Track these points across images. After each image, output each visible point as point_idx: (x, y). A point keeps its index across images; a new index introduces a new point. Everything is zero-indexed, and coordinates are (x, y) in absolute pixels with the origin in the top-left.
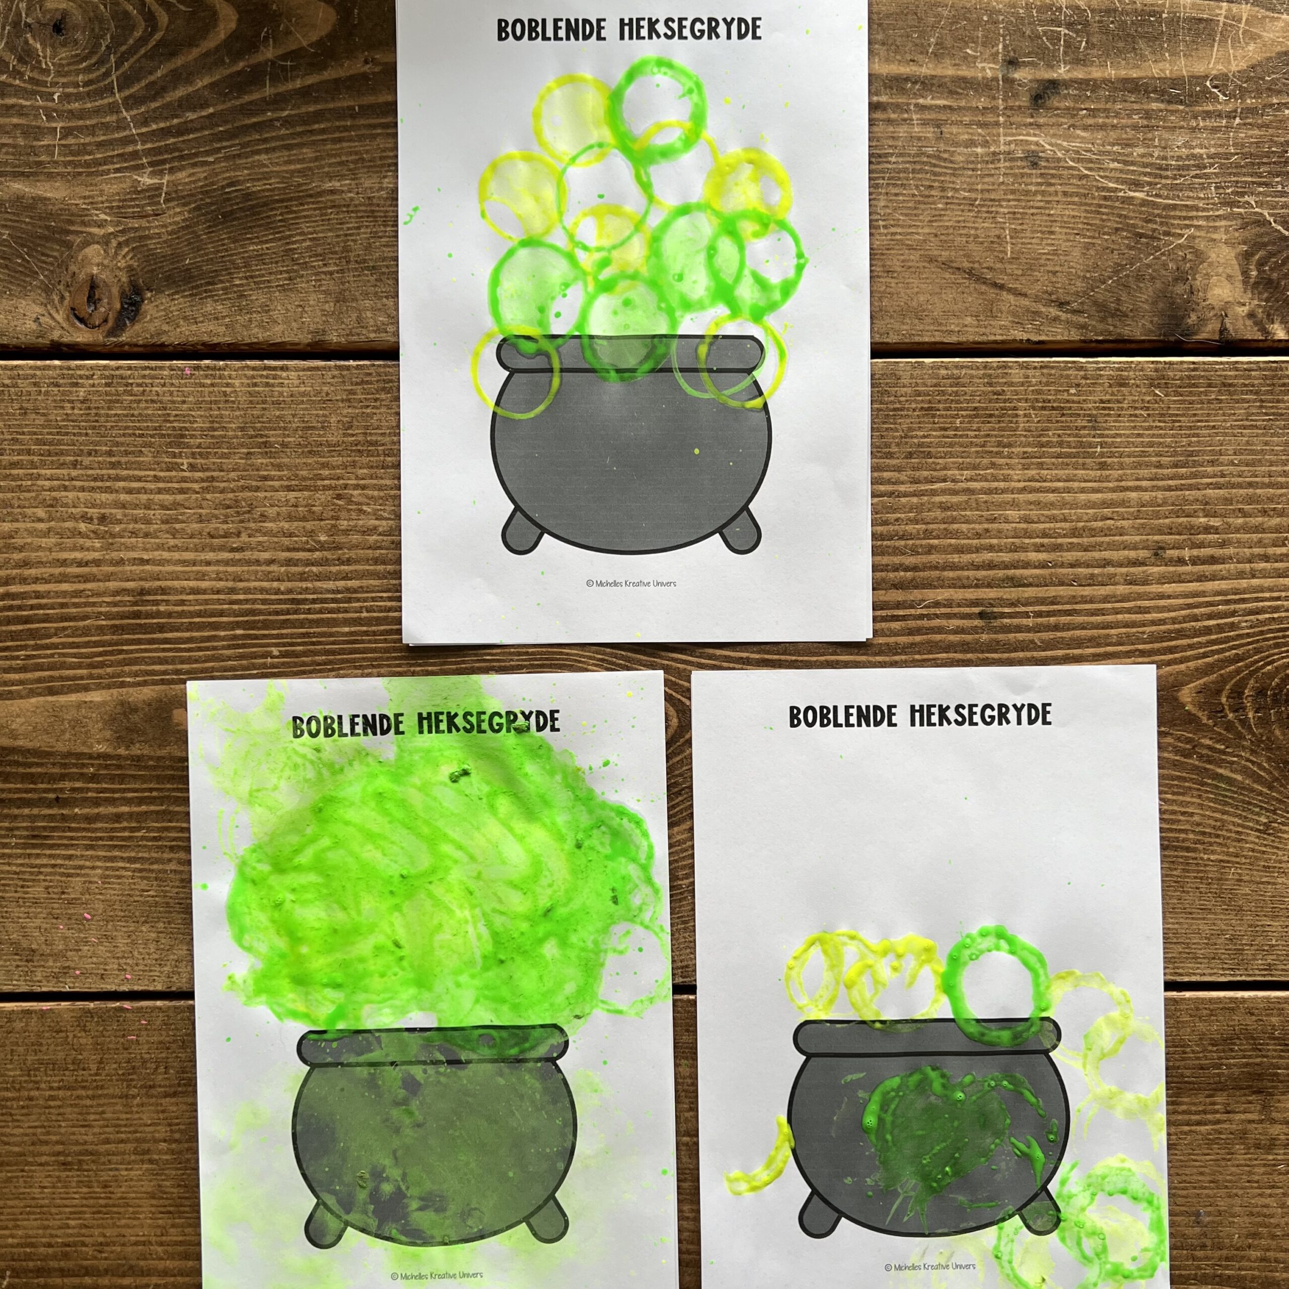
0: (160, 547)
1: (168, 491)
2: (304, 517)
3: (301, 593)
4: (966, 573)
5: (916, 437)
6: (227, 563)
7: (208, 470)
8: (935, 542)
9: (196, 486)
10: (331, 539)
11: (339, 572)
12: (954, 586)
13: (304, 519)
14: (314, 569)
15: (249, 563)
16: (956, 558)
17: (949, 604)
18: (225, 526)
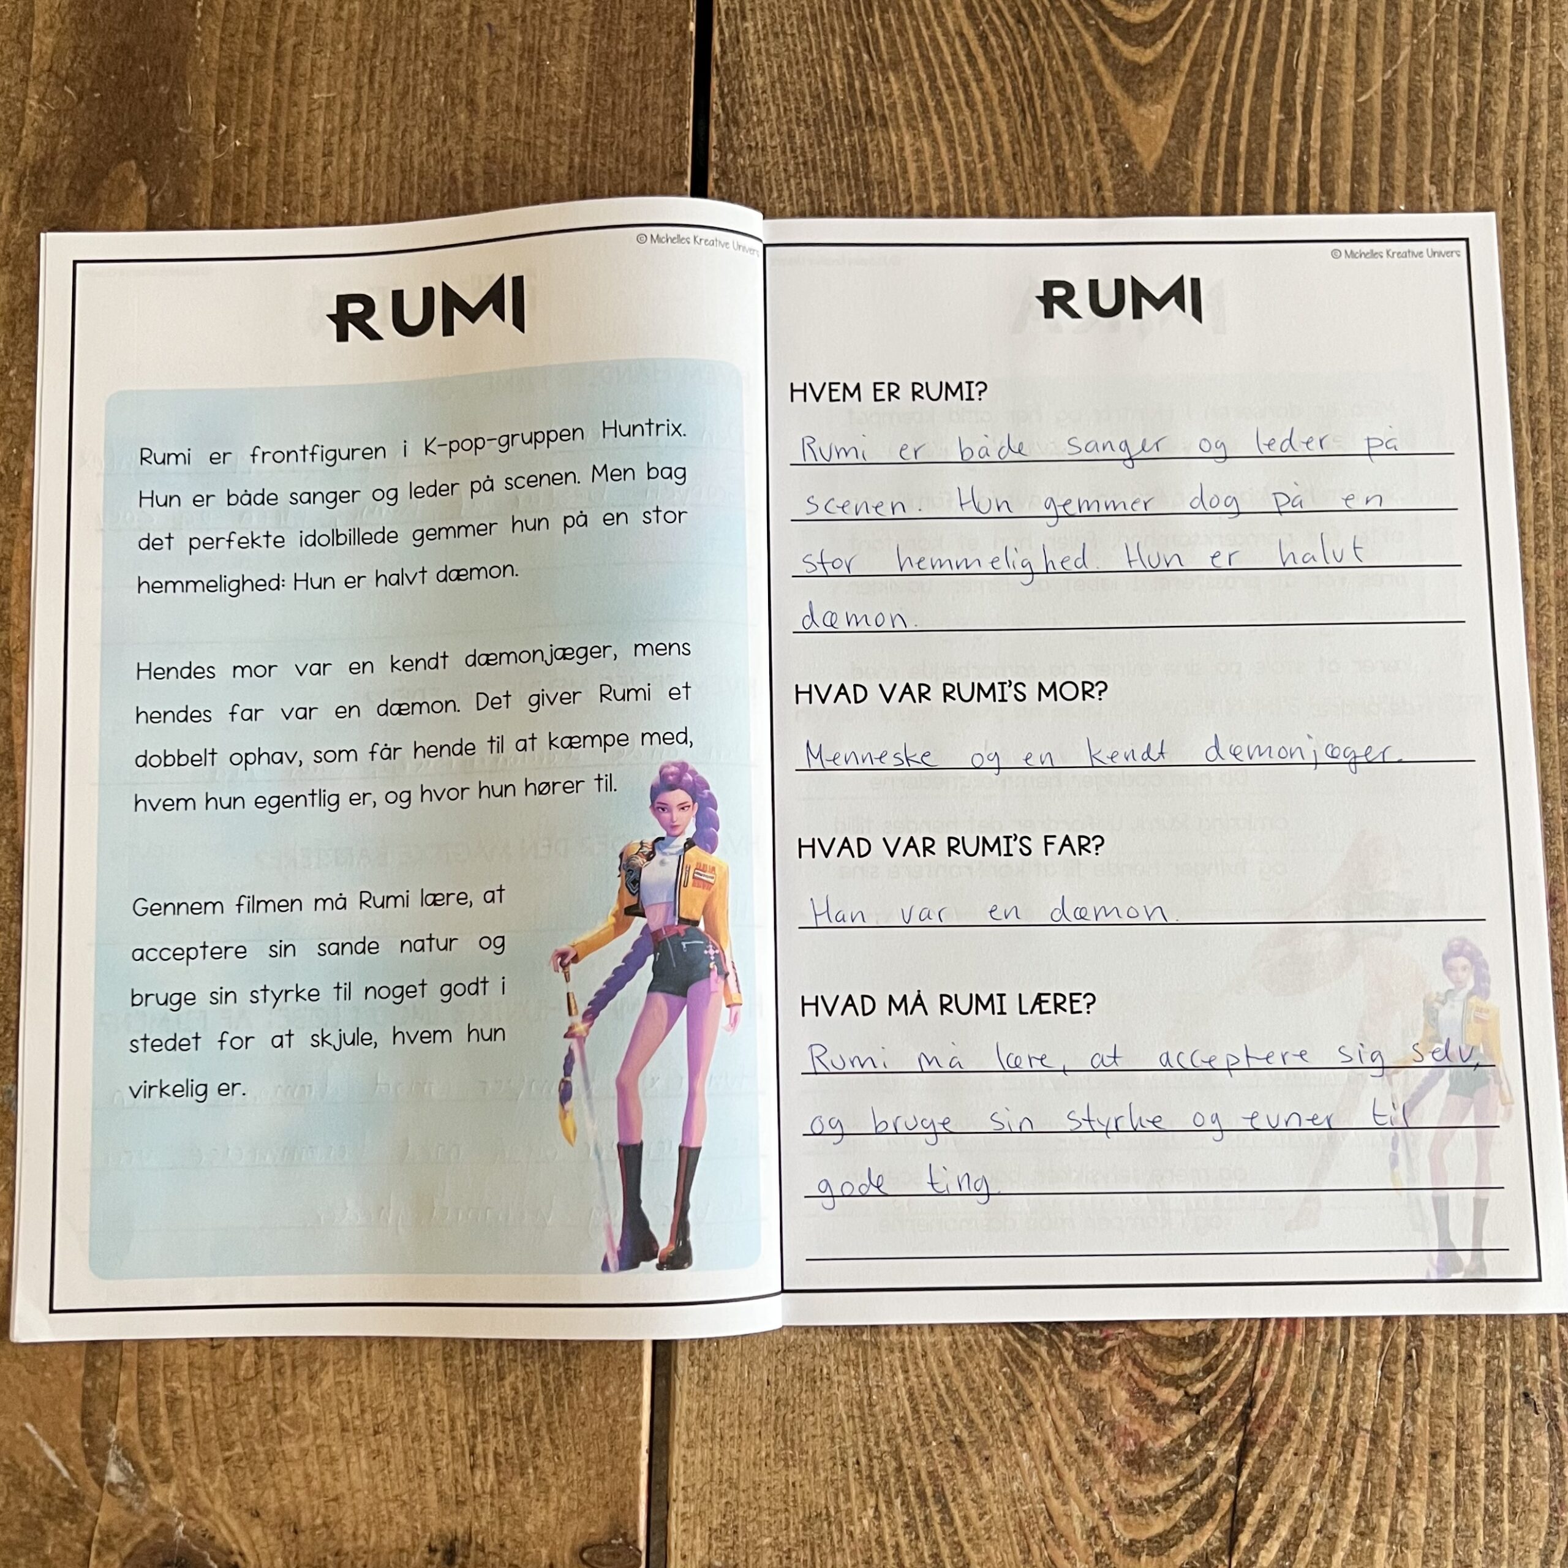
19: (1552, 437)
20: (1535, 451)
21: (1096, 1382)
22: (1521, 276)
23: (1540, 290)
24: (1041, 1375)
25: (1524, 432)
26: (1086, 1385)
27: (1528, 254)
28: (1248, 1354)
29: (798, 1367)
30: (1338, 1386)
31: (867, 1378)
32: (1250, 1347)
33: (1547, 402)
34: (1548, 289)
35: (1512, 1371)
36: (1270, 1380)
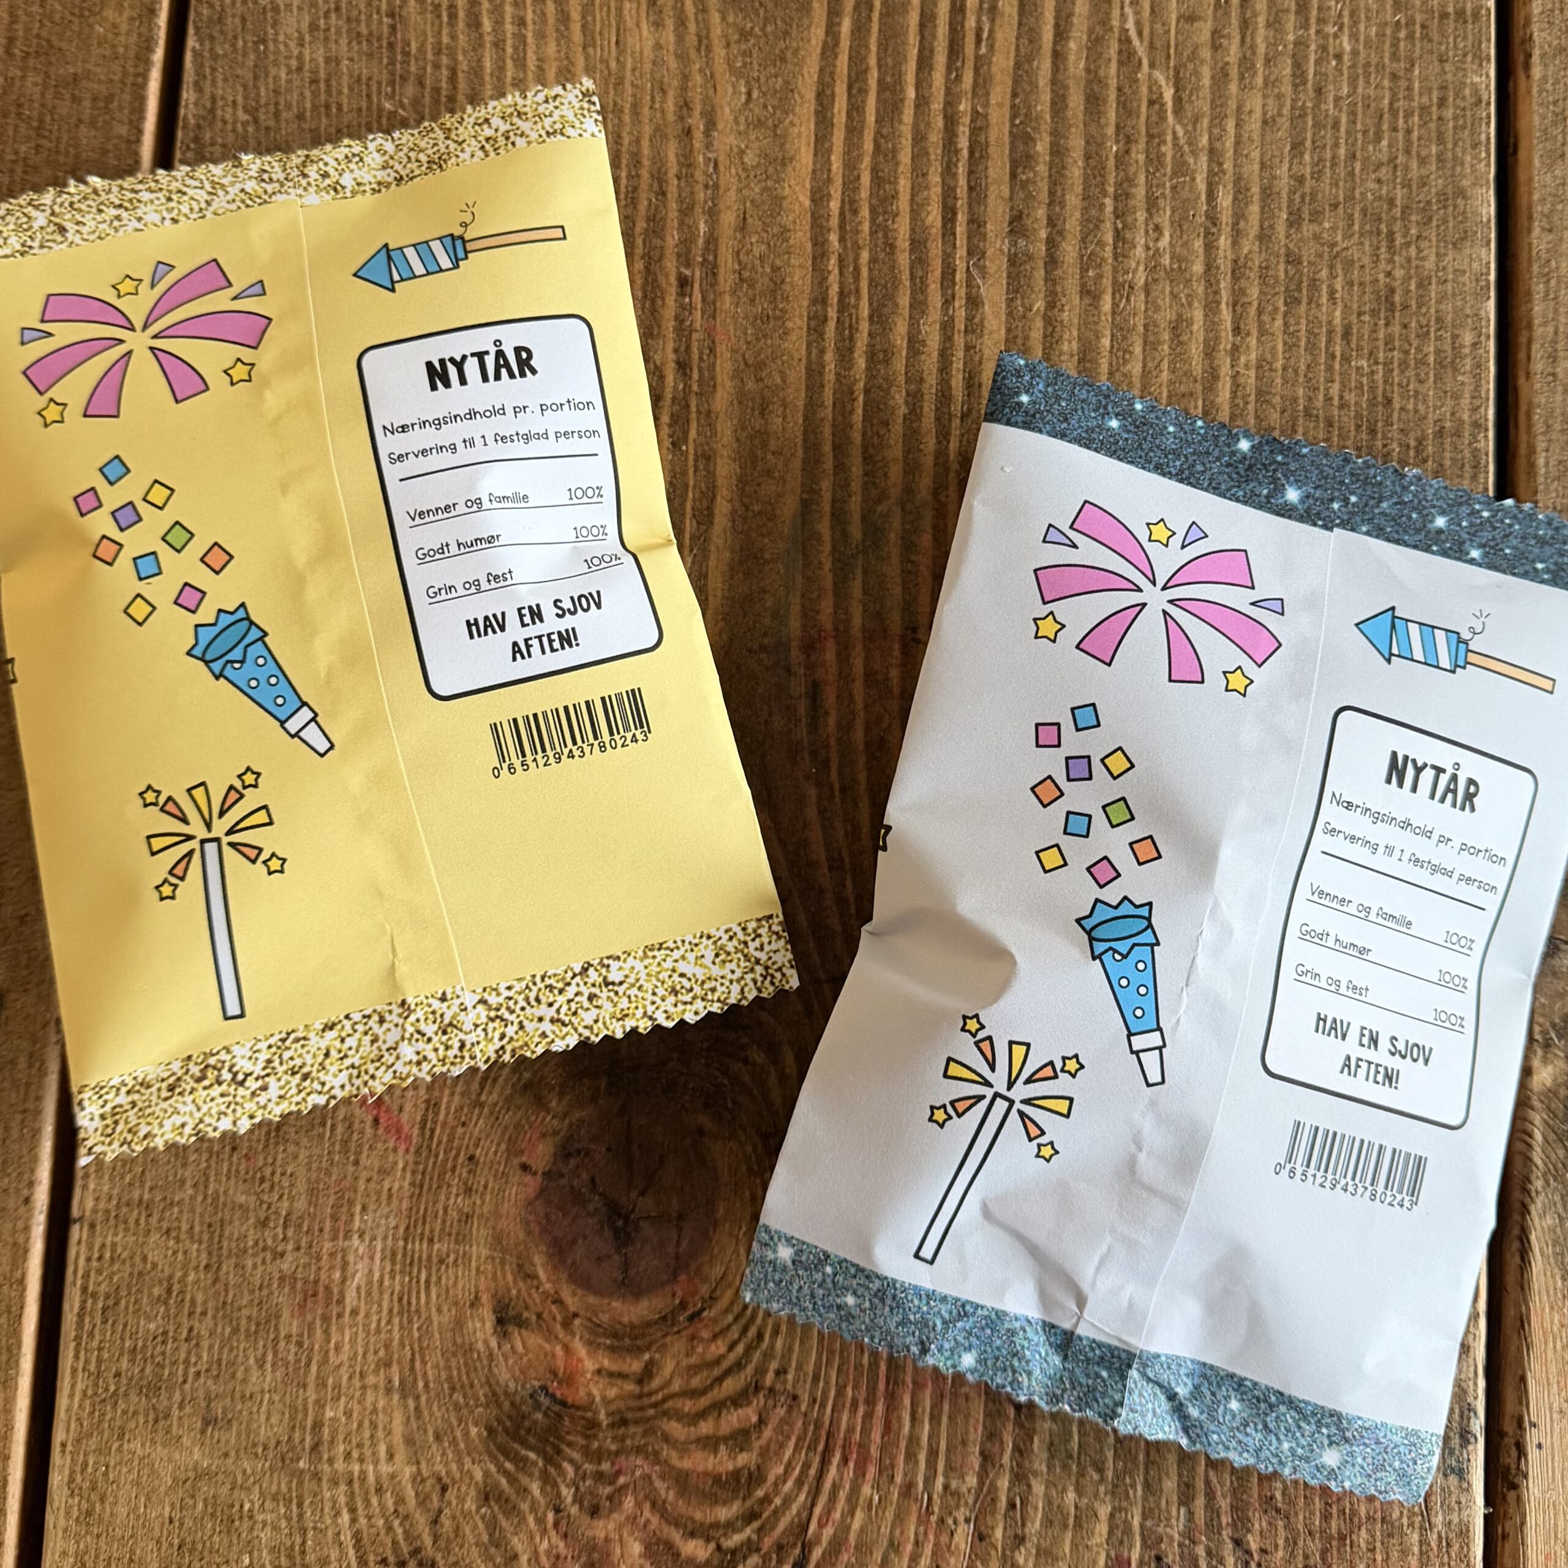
19: (1260, 312)
20: (1237, 330)
21: (601, 1529)
22: (1232, 104)
23: (1254, 124)
24: (531, 1519)
25: (1223, 306)
26: (589, 1533)
27: (1242, 77)
28: (802, 1497)
29: (212, 1502)
30: (917, 1543)
31: (301, 1516)
32: (806, 1488)
33: (1256, 269)
34: (1265, 122)
35: (1142, 1526)
36: (828, 1532)
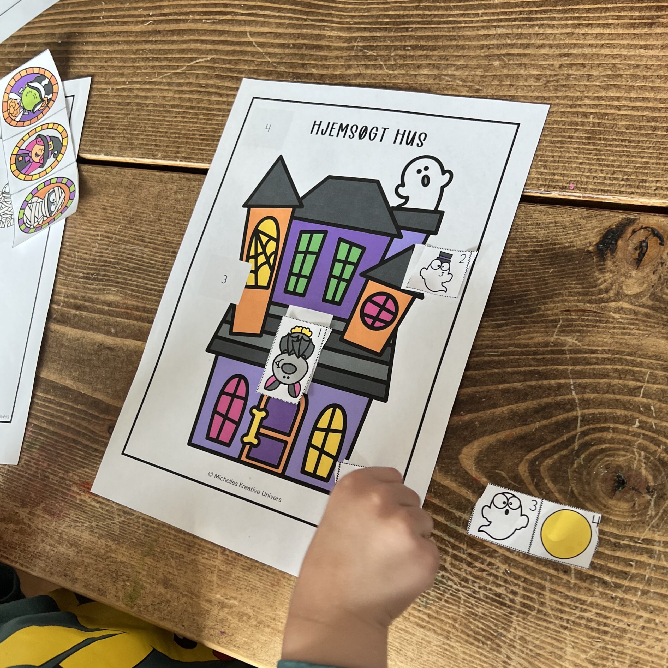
0: (627, 57)
1: (612, 98)
2: (507, 77)
3: (523, 25)
4: (124, 39)
5: (122, 114)
6: (575, 46)
7: (574, 113)
8: (133, 56)
9: (587, 101)
10: (490, 63)
11: (491, 40)
12: (131, 32)
13: (507, 76)
14: (509, 42)
15: (558, 46)
16: (125, 47)
17: (137, 23)
18: (570, 72)
